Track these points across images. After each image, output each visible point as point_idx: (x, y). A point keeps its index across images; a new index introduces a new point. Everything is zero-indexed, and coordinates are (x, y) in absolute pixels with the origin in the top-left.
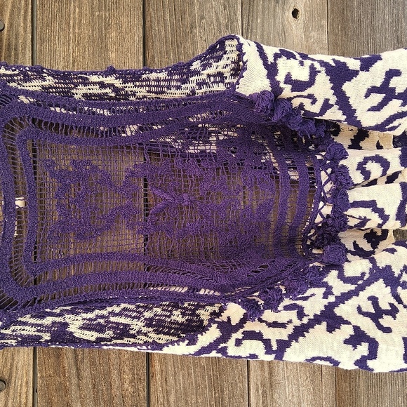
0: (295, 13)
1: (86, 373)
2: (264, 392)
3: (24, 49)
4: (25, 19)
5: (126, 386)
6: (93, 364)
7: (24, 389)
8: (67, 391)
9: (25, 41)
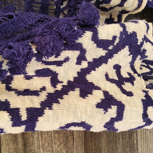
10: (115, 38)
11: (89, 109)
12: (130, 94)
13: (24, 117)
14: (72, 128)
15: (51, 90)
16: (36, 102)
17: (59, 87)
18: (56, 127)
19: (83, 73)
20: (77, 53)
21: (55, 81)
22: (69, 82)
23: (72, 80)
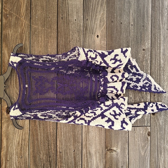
0: (98, 36)
1: (42, 126)
2: (86, 134)
3: (28, 49)
4: (28, 42)
5: (51, 130)
6: (43, 124)
7: (27, 129)
8: (37, 131)
9: (28, 47)
10: (110, 105)
11: (103, 122)
12: (117, 119)
13: (87, 122)
14: (98, 126)
15: (94, 116)
16: (90, 119)
17: (96, 116)
18: (94, 125)
19: (102, 113)
20: (100, 108)
21: (95, 114)
22: (99, 115)
23: (99, 114)
